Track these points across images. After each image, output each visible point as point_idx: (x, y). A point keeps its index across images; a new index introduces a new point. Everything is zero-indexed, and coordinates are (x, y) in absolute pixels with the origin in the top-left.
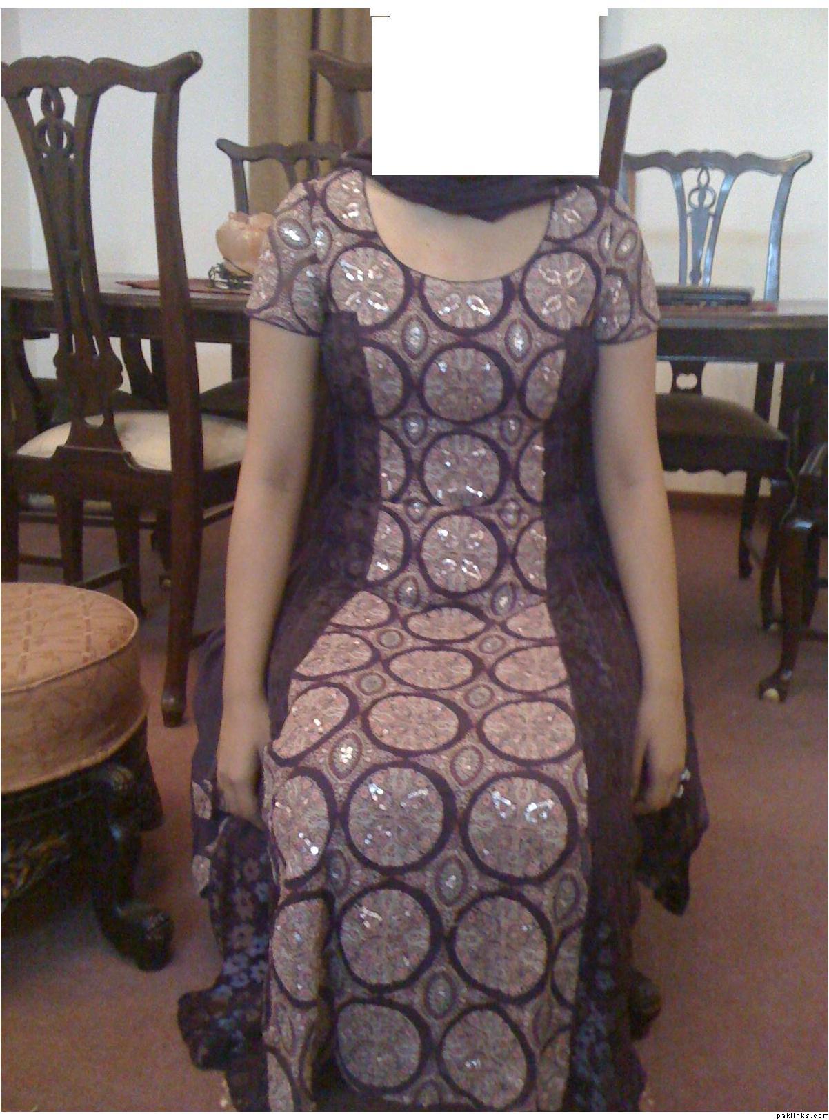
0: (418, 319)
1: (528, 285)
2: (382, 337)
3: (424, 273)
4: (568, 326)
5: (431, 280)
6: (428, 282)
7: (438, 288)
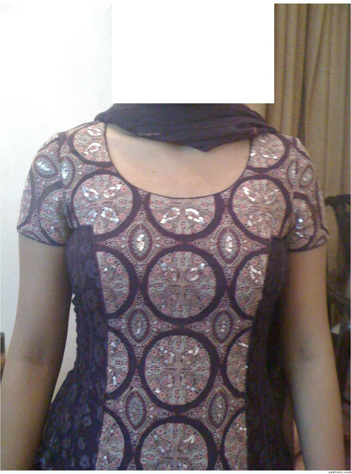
0: (144, 228)
1: (235, 202)
2: (113, 243)
3: (150, 191)
4: (269, 236)
5: (155, 197)
6: (153, 198)
7: (162, 203)
